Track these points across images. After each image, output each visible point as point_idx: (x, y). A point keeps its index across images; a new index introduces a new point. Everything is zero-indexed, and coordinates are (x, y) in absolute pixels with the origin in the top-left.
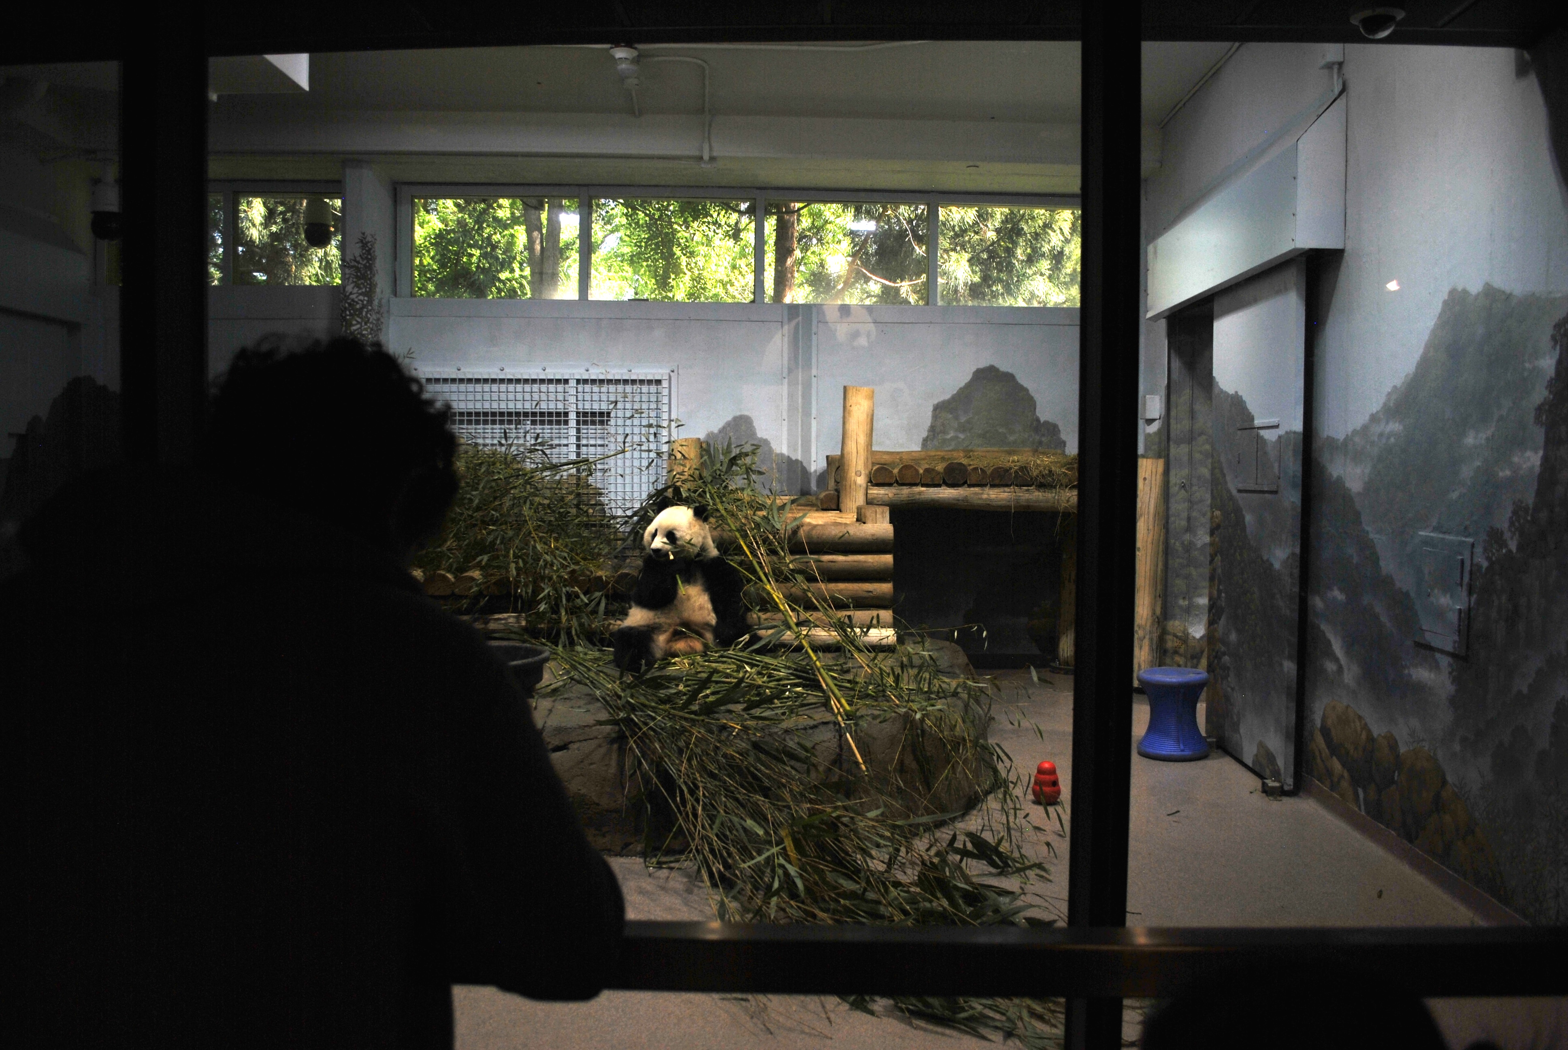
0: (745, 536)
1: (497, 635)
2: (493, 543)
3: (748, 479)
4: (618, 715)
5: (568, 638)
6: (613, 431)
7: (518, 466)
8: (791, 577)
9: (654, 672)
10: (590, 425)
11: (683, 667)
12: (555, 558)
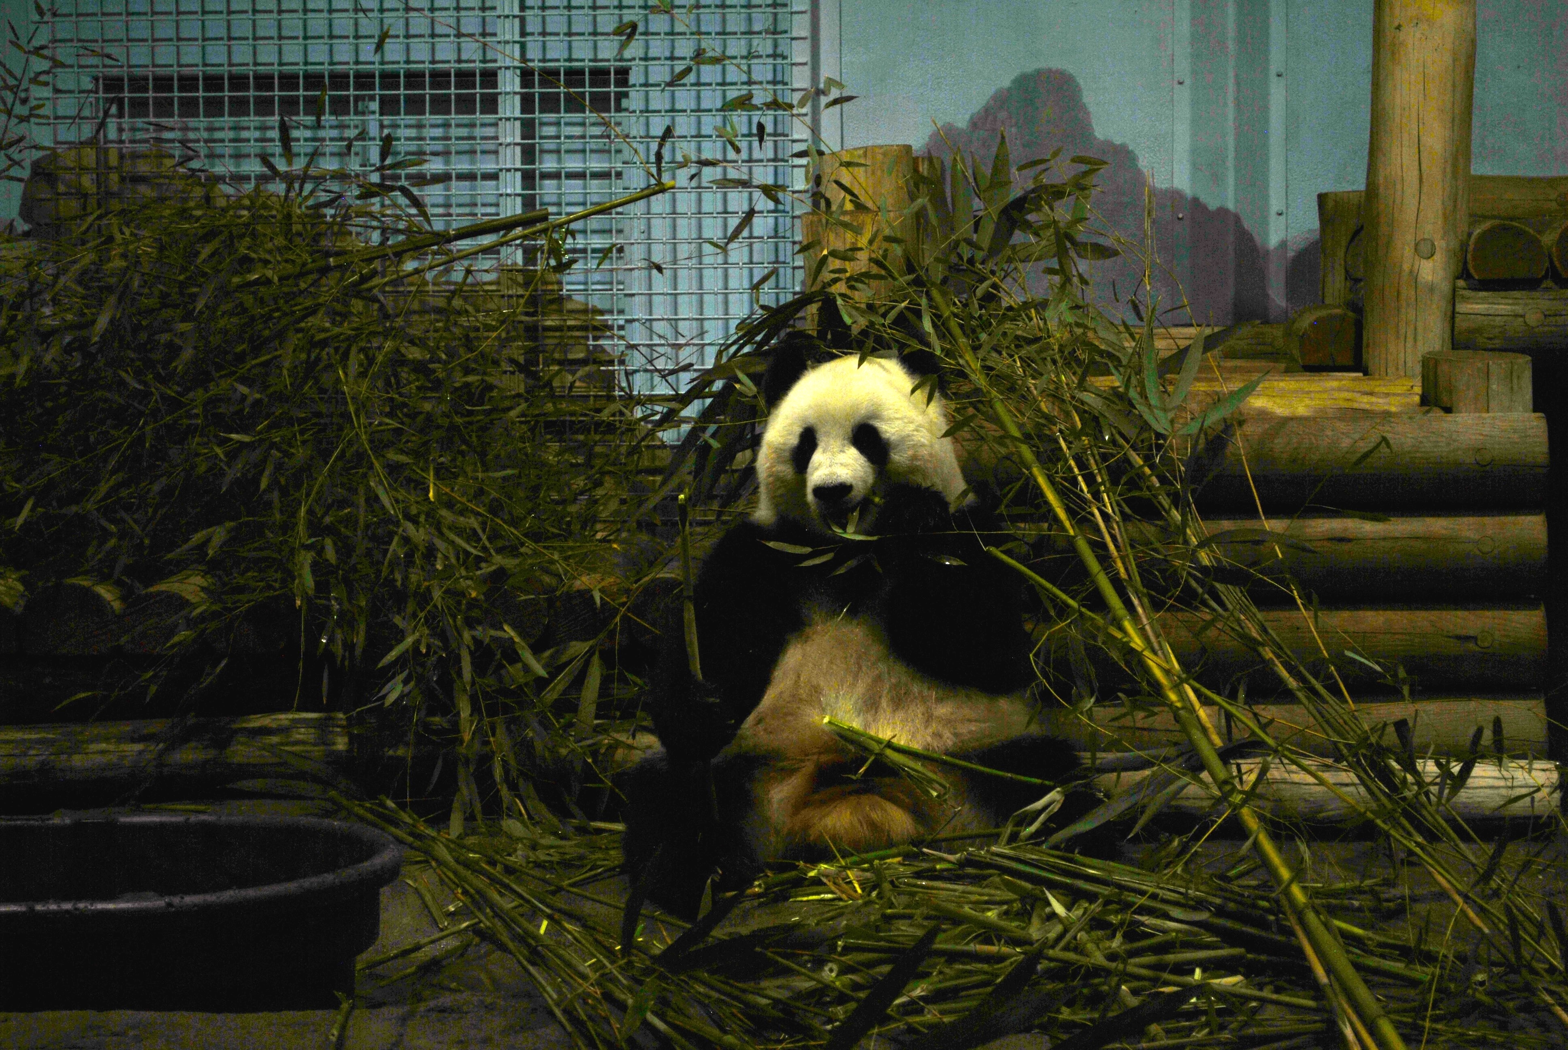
0: (1050, 458)
1: (247, 785)
2: (248, 484)
3: (1062, 271)
5: (482, 795)
6: (635, 127)
7: (325, 243)
8: (1200, 590)
9: (746, 916)
10: (566, 111)
11: (844, 897)
12: (441, 534)
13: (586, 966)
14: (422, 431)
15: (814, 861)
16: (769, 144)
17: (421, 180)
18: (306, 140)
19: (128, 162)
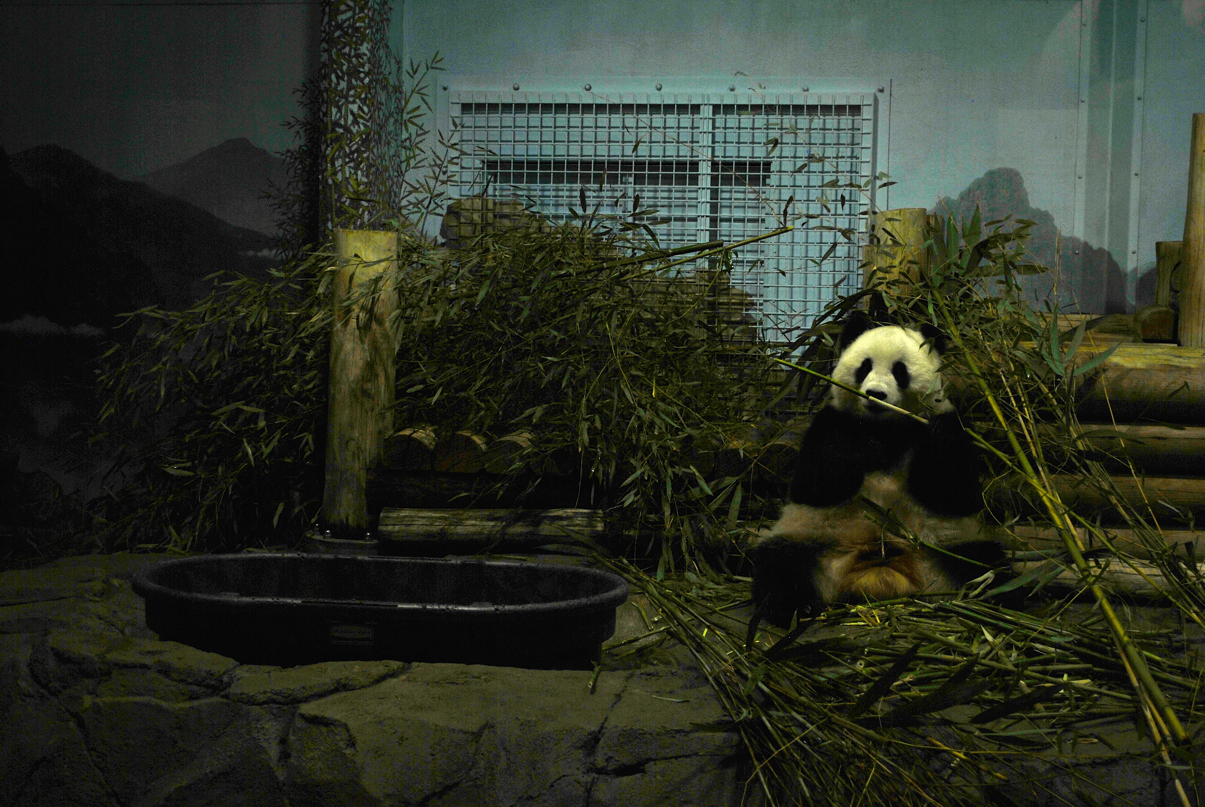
0: (996, 386)
1: (549, 547)
3: (1007, 282)
4: (739, 713)
5: (675, 558)
6: (774, 196)
7: (602, 254)
8: (1078, 464)
9: (815, 632)
10: (735, 185)
11: (870, 624)
12: (658, 415)
13: (726, 655)
14: (650, 358)
15: (855, 603)
16: (847, 206)
17: (655, 221)
18: (594, 197)
19: (498, 207)
